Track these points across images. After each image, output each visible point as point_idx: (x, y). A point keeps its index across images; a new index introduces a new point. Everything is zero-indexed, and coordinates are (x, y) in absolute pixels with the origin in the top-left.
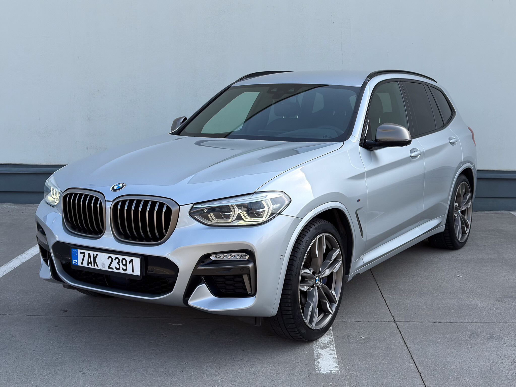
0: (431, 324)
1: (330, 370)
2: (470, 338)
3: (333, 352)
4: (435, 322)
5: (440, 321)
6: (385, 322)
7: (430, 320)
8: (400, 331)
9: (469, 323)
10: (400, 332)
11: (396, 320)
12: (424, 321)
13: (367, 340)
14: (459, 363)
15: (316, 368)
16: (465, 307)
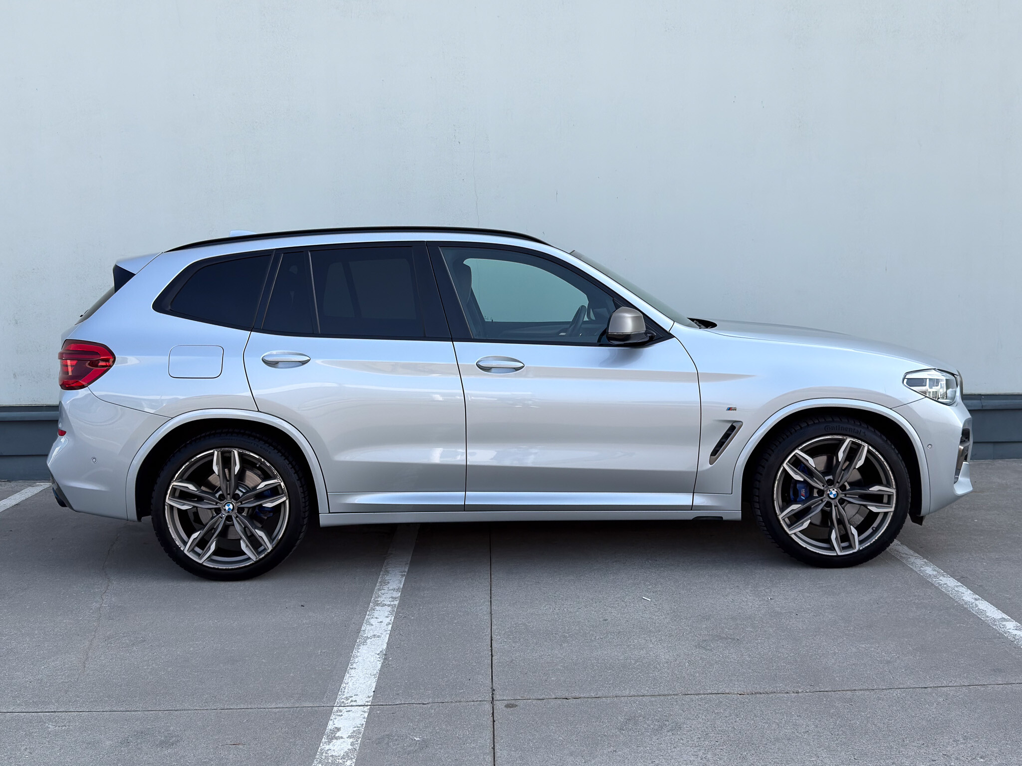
0: (559, 702)
2: (621, 729)
4: (567, 699)
5: (577, 695)
6: (472, 703)
7: (559, 695)
8: (494, 721)
10: (494, 724)
11: (497, 697)
12: (547, 697)
13: (425, 744)
16: (635, 663)
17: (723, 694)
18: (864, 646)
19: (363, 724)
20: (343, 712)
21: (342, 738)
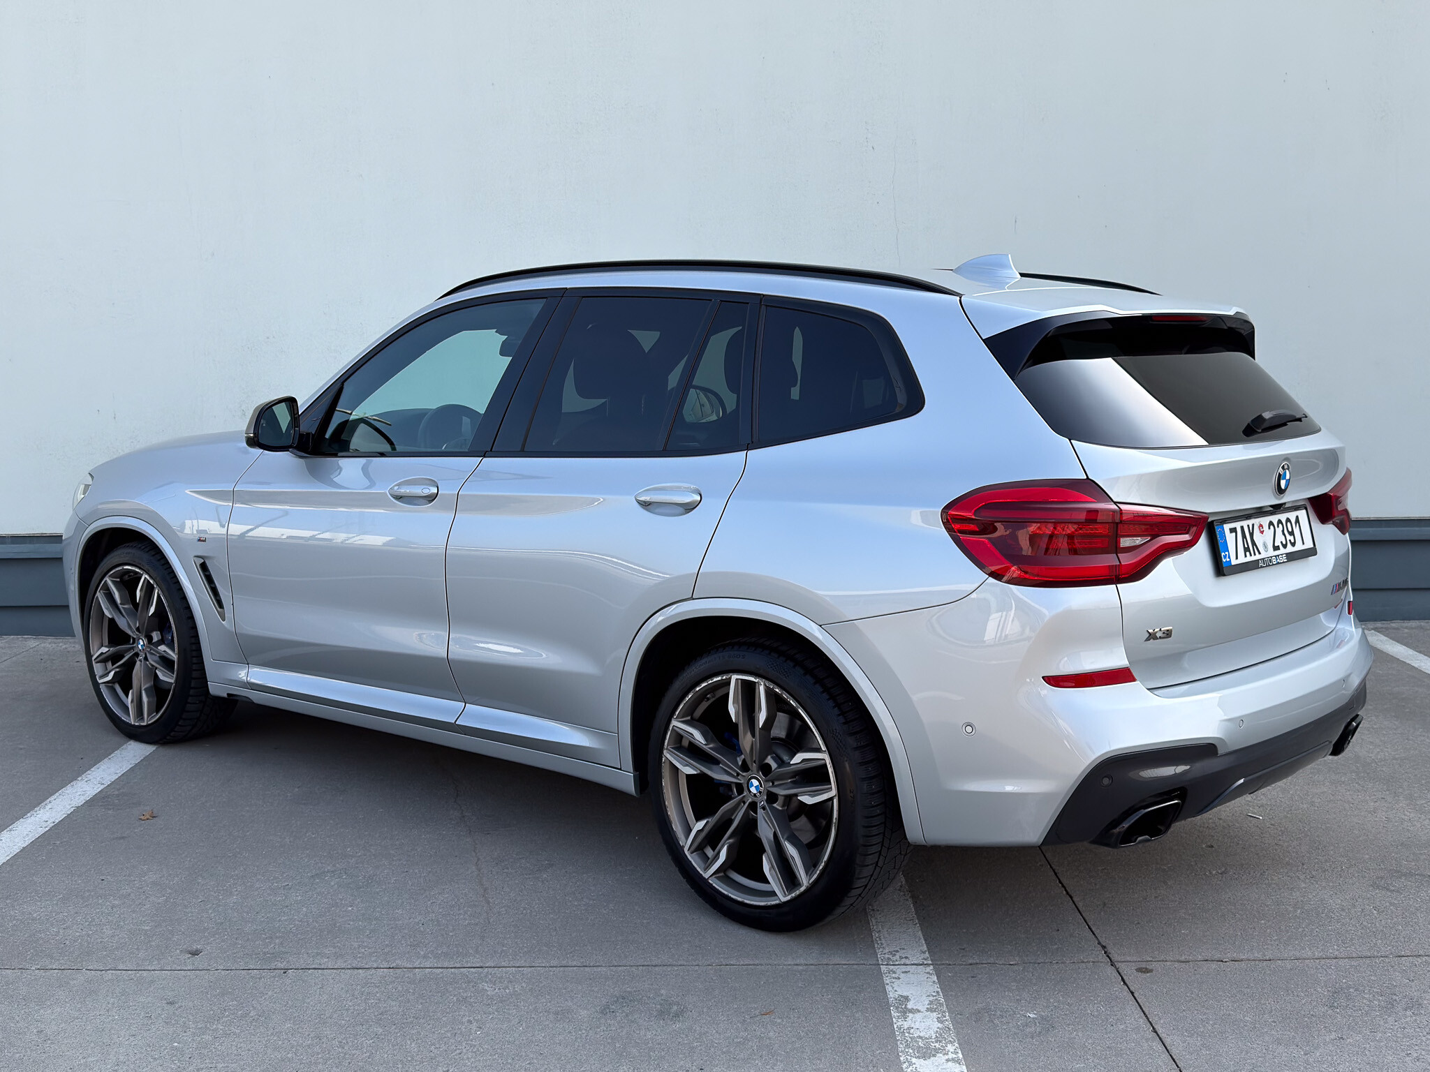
0: (1213, 965)
3: (956, 1068)
4: (1223, 961)
5: (1234, 956)
8: (1132, 993)
9: (1318, 961)
10: (1134, 996)
11: (1114, 956)
13: (1047, 1024)
19: (938, 992)
20: (898, 972)
21: (919, 1011)
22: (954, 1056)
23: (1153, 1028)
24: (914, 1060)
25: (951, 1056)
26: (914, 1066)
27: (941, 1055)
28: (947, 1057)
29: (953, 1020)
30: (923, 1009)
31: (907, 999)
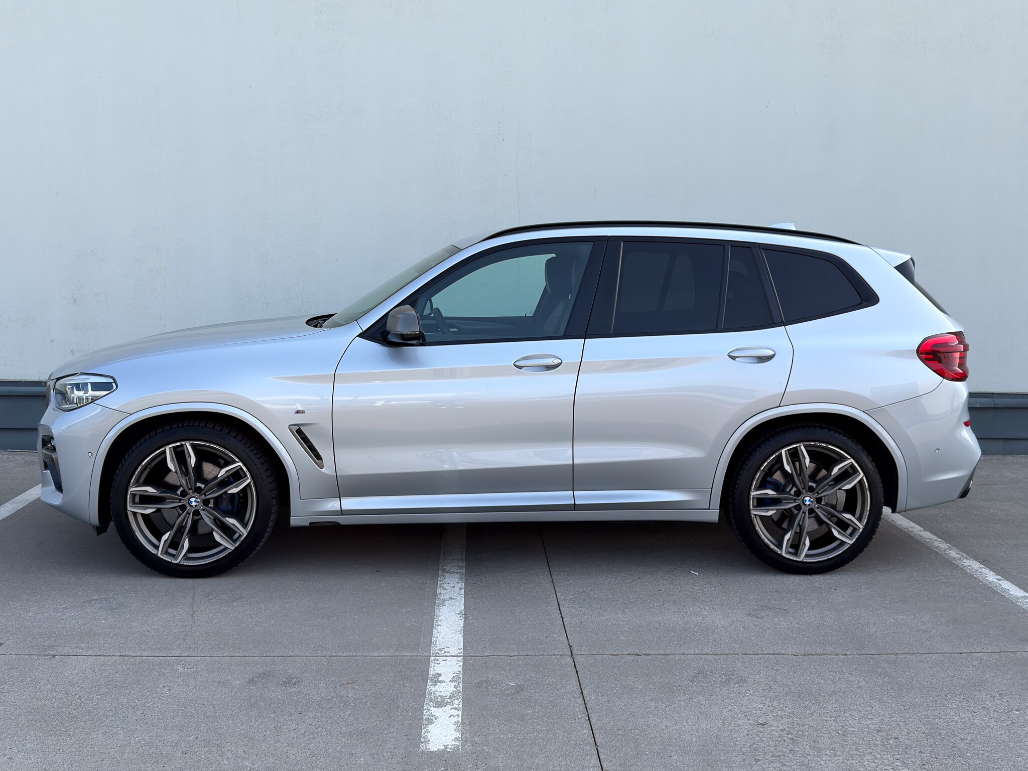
0: (632, 657)
1: (444, 744)
2: (692, 681)
3: (455, 712)
4: (638, 655)
5: (647, 652)
6: (554, 656)
7: (631, 651)
8: (577, 672)
9: (695, 656)
10: (577, 674)
11: (575, 652)
12: (621, 653)
13: (520, 689)
14: (666, 727)
15: (422, 743)
16: (695, 627)
17: (779, 654)
18: (900, 617)
19: (460, 671)
20: (440, 660)
21: (445, 682)
22: (457, 706)
23: (582, 691)
24: (432, 708)
25: (455, 706)
26: (431, 712)
27: (448, 705)
28: (452, 707)
29: (464, 687)
30: (447, 680)
31: (440, 675)
